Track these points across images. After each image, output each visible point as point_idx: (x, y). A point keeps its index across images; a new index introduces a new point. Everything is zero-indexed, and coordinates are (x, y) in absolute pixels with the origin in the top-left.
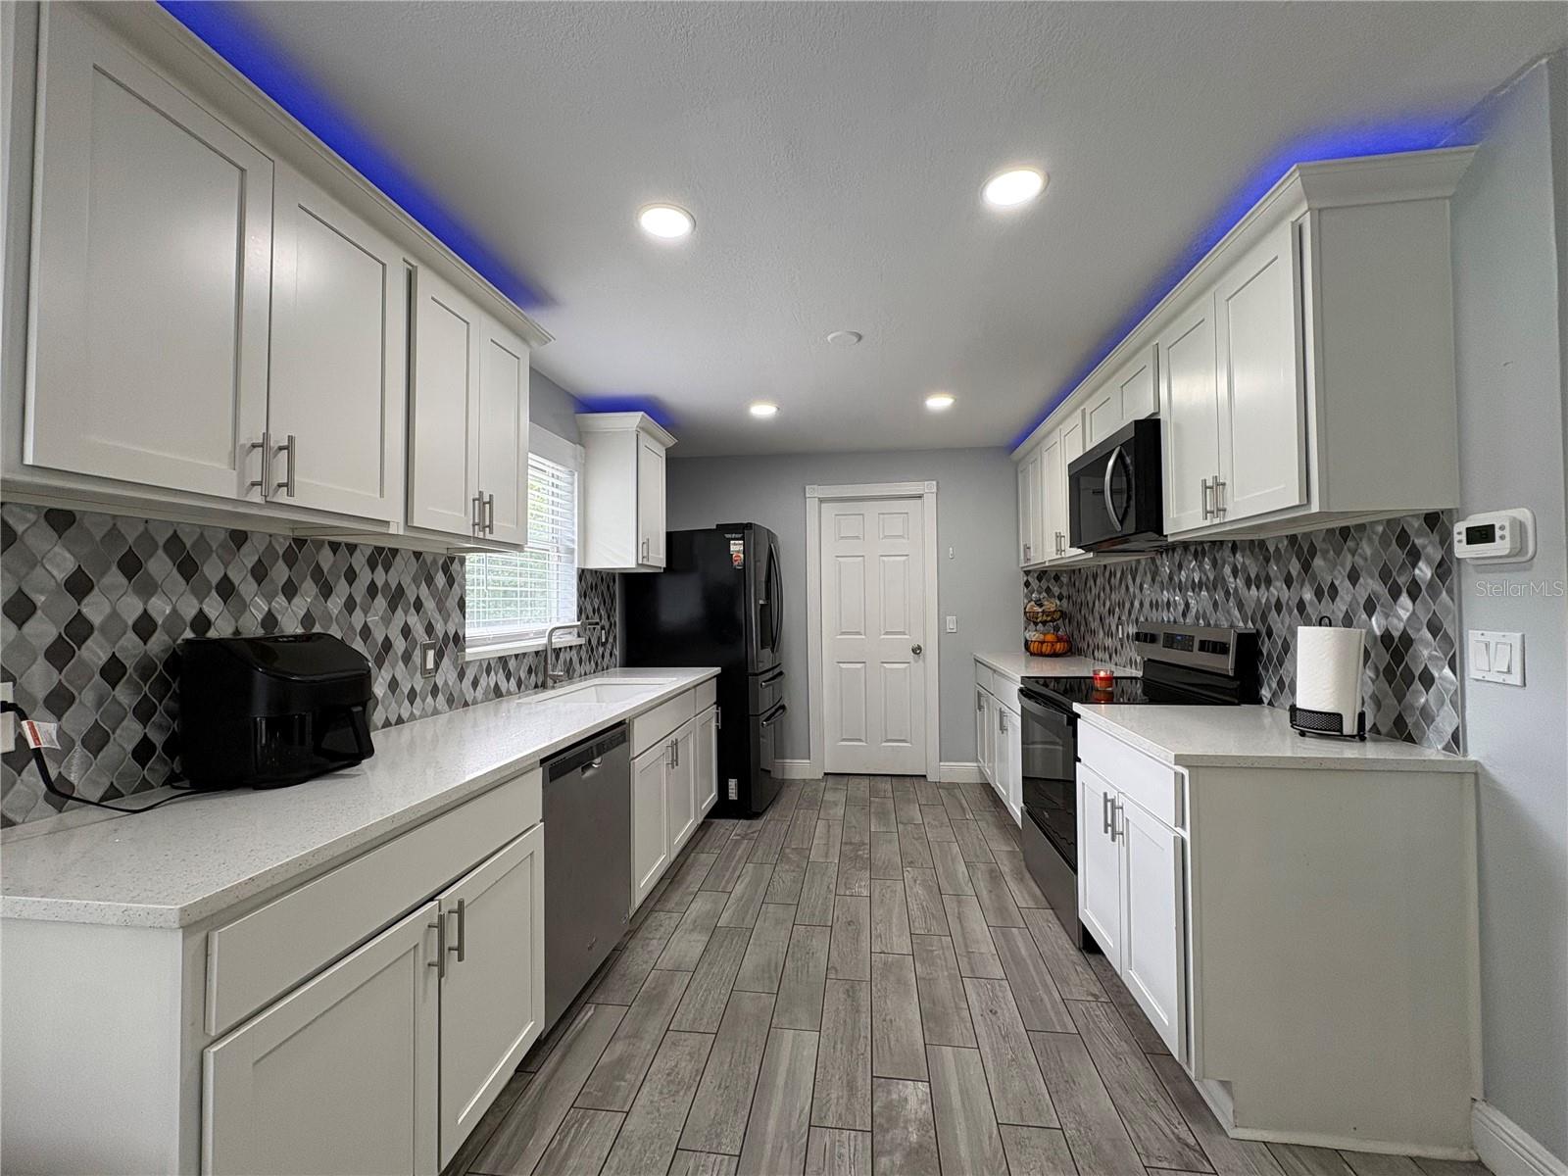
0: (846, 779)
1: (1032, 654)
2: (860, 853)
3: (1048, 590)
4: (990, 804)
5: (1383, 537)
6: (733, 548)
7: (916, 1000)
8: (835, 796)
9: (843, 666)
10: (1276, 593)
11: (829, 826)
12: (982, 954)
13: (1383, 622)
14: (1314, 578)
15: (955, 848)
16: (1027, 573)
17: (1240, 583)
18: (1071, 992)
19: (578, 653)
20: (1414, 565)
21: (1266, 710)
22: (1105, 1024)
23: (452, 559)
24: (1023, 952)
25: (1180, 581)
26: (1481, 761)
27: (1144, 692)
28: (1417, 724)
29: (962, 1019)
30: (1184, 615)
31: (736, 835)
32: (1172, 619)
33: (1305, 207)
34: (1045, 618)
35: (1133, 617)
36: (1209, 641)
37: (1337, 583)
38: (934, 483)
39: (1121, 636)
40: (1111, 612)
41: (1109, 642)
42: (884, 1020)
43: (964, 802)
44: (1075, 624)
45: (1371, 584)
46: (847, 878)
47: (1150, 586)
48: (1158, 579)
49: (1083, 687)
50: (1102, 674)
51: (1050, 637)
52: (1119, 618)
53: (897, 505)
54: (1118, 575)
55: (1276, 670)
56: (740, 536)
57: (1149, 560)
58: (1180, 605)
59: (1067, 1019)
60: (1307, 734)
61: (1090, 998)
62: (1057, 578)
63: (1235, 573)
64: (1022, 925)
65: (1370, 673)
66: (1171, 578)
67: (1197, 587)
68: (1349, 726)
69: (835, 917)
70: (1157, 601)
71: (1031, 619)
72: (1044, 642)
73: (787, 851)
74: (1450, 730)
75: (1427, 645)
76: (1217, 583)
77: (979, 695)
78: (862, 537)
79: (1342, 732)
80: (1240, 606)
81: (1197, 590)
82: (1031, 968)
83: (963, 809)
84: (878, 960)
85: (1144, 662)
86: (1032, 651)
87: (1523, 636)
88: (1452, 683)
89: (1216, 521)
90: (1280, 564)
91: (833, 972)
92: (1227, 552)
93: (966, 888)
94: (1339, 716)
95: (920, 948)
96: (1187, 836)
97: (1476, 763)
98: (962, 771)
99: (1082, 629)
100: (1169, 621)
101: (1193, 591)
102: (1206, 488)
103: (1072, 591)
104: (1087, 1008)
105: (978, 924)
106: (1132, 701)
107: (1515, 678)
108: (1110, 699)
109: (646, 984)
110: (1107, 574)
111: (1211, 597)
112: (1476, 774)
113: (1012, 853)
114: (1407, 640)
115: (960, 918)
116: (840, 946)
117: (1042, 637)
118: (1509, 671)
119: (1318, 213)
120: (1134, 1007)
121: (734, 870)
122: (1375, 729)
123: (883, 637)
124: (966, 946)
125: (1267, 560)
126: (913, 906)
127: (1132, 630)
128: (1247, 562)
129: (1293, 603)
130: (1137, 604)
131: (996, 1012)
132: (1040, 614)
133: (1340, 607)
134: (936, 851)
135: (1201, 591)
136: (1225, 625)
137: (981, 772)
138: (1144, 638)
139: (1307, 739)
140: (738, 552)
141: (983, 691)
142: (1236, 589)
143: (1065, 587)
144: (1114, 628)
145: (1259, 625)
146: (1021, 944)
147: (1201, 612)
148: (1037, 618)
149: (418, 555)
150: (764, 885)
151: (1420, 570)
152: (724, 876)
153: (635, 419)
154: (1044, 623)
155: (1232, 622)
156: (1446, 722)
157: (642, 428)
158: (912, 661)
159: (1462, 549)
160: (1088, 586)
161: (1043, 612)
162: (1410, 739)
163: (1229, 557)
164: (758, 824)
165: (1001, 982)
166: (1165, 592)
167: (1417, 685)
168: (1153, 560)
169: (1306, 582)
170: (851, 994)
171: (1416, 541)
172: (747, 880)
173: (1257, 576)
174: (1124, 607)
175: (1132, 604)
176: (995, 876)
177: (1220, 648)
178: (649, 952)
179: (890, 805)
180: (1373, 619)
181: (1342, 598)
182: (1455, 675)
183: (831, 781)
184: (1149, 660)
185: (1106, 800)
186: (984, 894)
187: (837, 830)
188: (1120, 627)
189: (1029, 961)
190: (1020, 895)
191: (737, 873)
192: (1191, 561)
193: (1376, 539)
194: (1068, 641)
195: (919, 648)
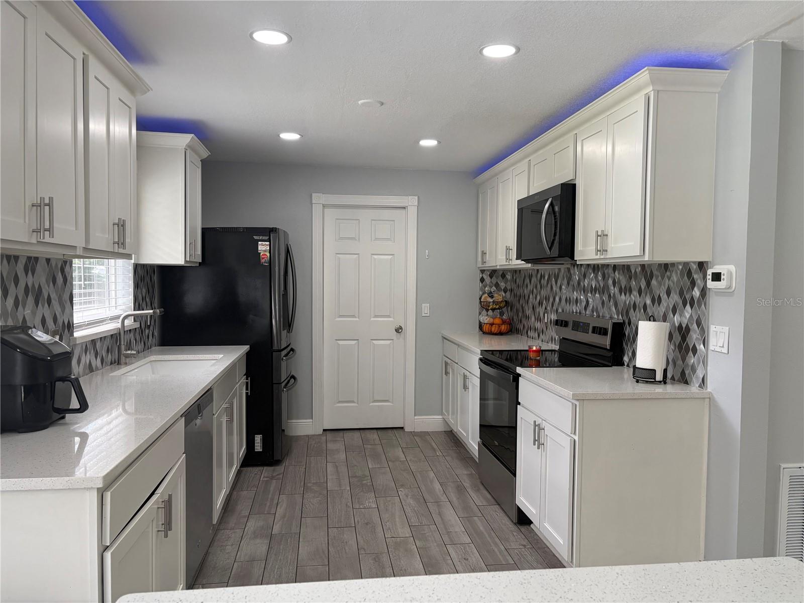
0: (341, 433)
1: (484, 333)
2: (364, 482)
3: (497, 285)
4: (453, 444)
5: (682, 271)
6: (260, 248)
7: (419, 559)
8: (336, 445)
9: (341, 343)
10: (633, 298)
11: (337, 467)
12: (456, 532)
13: (679, 319)
14: (651, 292)
15: (432, 475)
16: (483, 271)
17: (617, 290)
18: (510, 545)
19: (134, 335)
20: (693, 289)
21: (625, 368)
22: (529, 558)
23: (65, 262)
24: (481, 528)
25: (584, 285)
26: (712, 392)
27: (560, 360)
28: (689, 374)
29: (448, 564)
30: (586, 309)
31: (264, 477)
32: (578, 311)
33: (651, 88)
34: (495, 306)
35: (555, 308)
36: (597, 327)
37: (661, 295)
38: (416, 198)
39: (546, 321)
40: (540, 303)
41: (538, 325)
42: (401, 570)
43: (434, 444)
44: (515, 310)
45: (675, 298)
46: (359, 498)
47: (566, 287)
48: (571, 283)
49: (519, 357)
50: (534, 348)
51: (497, 321)
52: (546, 309)
53: (386, 214)
54: (546, 278)
55: (631, 345)
56: (267, 238)
57: (566, 270)
58: (583, 301)
59: (509, 558)
60: (640, 381)
61: (521, 547)
62: (503, 276)
63: (614, 283)
64: (480, 515)
65: (672, 347)
66: (579, 283)
67: (594, 290)
68: (659, 377)
69: (356, 521)
70: (570, 298)
71: (484, 306)
72: (493, 324)
73: (309, 485)
74: (701, 377)
75: (695, 332)
76: (604, 290)
77: (446, 364)
78: (357, 239)
79: (655, 379)
80: (616, 305)
81: (593, 292)
82: (487, 536)
83: (434, 450)
84: (391, 541)
85: (560, 339)
86: (484, 330)
87: (729, 329)
88: (703, 352)
89: (602, 257)
90: (637, 281)
91: (362, 550)
92: (611, 270)
93: (442, 498)
94: (654, 371)
95: (416, 532)
96: (576, 438)
97: (710, 393)
98: (431, 422)
99: (520, 314)
100: (576, 313)
101: (591, 293)
102: (598, 236)
103: (514, 286)
104: (520, 553)
105: (451, 516)
106: (552, 365)
107: (725, 350)
108: (538, 365)
109: (233, 571)
110: (539, 276)
111: (601, 298)
112: (710, 398)
113: (470, 476)
114: (688, 329)
115: (440, 514)
116: (364, 537)
117: (492, 320)
118: (723, 347)
119: (657, 92)
120: (546, 549)
121: (272, 500)
122: (673, 378)
123: (372, 319)
124: (446, 529)
125: (630, 278)
126: (408, 510)
127: (554, 317)
128: (621, 278)
129: (642, 305)
130: (557, 299)
131: (467, 560)
132: (491, 303)
133: (662, 309)
134: (419, 477)
135: (595, 293)
136: (608, 316)
137: (446, 422)
138: (561, 323)
139: (639, 384)
140: (265, 251)
141: (449, 361)
142: (614, 294)
143: (509, 283)
144: (542, 315)
145: (625, 317)
146: (479, 524)
147: (595, 307)
148: (489, 306)
149: (48, 260)
150: (298, 508)
151: (695, 292)
152: (266, 504)
153: (185, 139)
154: (493, 310)
155: (611, 315)
156: (700, 373)
157: (190, 147)
158: (394, 338)
159: (710, 284)
160: (525, 283)
161: (493, 302)
162: (686, 383)
163: (611, 273)
164: (280, 469)
165: (469, 545)
166: (575, 293)
167: (691, 354)
168: (569, 269)
169: (648, 294)
170: (377, 560)
171: (694, 277)
172: (285, 505)
173: (625, 287)
174: (549, 301)
175: (554, 299)
176: (460, 489)
177: (602, 331)
178: (227, 553)
179: (379, 448)
180: (675, 317)
181: (663, 304)
182: (705, 348)
183: (329, 434)
184: (563, 338)
185: (535, 425)
186: (454, 499)
187: (343, 469)
188: (546, 315)
189: (485, 533)
190: (477, 498)
191: (275, 502)
192: (591, 274)
193: (679, 272)
194: (510, 324)
195: (401, 328)
